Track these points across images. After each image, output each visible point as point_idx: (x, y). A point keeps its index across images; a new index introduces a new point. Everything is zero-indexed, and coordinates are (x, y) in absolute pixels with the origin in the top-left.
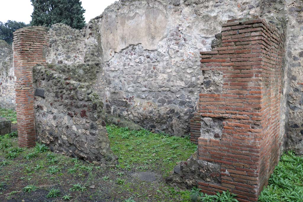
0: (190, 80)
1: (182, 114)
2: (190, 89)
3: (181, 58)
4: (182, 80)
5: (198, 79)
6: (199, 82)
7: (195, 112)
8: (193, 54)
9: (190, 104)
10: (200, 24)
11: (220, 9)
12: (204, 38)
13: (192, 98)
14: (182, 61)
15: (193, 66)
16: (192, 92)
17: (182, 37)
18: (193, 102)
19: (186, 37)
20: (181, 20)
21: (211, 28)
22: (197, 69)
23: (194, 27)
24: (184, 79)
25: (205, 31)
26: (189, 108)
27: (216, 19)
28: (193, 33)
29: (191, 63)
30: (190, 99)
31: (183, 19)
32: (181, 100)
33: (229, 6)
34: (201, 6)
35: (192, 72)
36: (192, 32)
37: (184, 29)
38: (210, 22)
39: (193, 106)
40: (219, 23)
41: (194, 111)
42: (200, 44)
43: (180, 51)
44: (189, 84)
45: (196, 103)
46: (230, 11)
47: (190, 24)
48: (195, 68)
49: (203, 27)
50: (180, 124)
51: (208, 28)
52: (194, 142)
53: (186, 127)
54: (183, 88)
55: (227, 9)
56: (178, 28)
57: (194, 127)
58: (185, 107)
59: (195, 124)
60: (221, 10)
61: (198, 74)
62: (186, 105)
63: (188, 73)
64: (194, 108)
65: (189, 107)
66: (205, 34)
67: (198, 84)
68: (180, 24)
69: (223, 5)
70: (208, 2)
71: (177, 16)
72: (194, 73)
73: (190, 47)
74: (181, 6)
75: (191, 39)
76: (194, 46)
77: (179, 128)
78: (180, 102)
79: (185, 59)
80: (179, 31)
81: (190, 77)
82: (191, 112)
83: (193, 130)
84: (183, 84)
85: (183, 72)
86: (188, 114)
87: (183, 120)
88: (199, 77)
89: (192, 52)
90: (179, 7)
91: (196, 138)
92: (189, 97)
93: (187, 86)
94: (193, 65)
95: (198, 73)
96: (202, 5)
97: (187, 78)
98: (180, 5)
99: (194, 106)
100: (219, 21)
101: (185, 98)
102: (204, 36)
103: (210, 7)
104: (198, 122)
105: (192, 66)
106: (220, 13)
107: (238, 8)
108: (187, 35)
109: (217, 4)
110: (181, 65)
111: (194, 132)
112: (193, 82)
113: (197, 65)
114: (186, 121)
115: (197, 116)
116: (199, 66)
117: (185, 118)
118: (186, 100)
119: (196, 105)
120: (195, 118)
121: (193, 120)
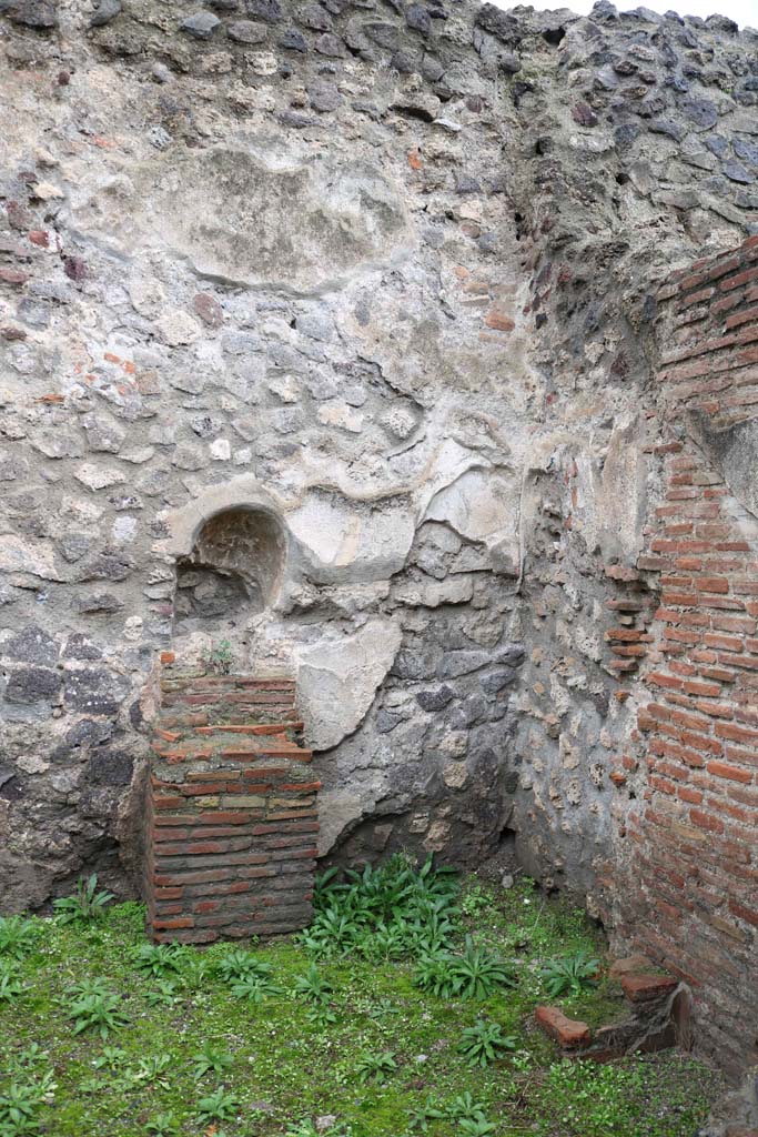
0: (96, 532)
1: (35, 764)
2: (99, 591)
3: (40, 388)
4: (37, 532)
5: (160, 530)
6: (160, 547)
7: (130, 738)
8: (129, 369)
9: (94, 688)
10: (191, 194)
11: (316, 145)
12: (210, 284)
13: (107, 652)
14: (47, 402)
15: (126, 443)
16: (109, 611)
17: (53, 248)
18: (114, 676)
19: (85, 256)
20: (55, 136)
21: (262, 234)
22: (149, 469)
23: (149, 203)
24: (54, 528)
25: (223, 245)
26: (84, 716)
27: (294, 191)
28: (143, 239)
29: (114, 425)
30: (90, 655)
31: (74, 135)
32: (21, 665)
33: (361, 143)
34: (205, 94)
35: (119, 484)
36: (137, 230)
37: (78, 199)
38: (256, 201)
39: (118, 699)
40: (312, 221)
41: (119, 732)
42: (182, 313)
43: (34, 335)
44: (89, 561)
45: (138, 678)
46: (371, 173)
47: (123, 178)
48: (138, 457)
49: (212, 221)
50: (19, 829)
51: (243, 233)
52: (184, 935)
53: (66, 840)
54: (36, 583)
55: (352, 158)
56: (29, 180)
57: (183, 841)
58: (57, 712)
59: (193, 818)
60: (326, 153)
61: (155, 496)
62: (61, 700)
63: (86, 490)
64: (125, 711)
65: (87, 710)
66: (221, 258)
67: (154, 560)
68: (51, 159)
69: (332, 128)
70: (246, 83)
71: (27, 101)
72: (127, 491)
73: (108, 324)
74: (66, 47)
75: (126, 276)
76: (143, 324)
77: (15, 854)
78: (13, 684)
79: (65, 392)
80: (35, 201)
81: (98, 514)
82: (102, 743)
83: (177, 862)
84: (41, 560)
85: (49, 481)
86: (82, 753)
87: (44, 800)
88: (162, 515)
89: (125, 354)
90: (45, 47)
91: (195, 905)
92: (86, 642)
93: (70, 572)
94: (123, 435)
95: (160, 489)
96: (210, 88)
97: (73, 518)
98: (60, 37)
99: (120, 704)
100: (311, 208)
101: (54, 652)
102: (214, 269)
103: (259, 117)
104: (213, 801)
105: (116, 447)
106: (319, 164)
107: (409, 170)
108: (95, 240)
109: (297, 113)
110: (37, 433)
111: (180, 871)
112: (122, 549)
113: (156, 444)
114: (65, 804)
115: (199, 769)
116: (164, 448)
117: (56, 786)
118: (61, 668)
119: (135, 696)
120: (187, 778)
121: (173, 795)
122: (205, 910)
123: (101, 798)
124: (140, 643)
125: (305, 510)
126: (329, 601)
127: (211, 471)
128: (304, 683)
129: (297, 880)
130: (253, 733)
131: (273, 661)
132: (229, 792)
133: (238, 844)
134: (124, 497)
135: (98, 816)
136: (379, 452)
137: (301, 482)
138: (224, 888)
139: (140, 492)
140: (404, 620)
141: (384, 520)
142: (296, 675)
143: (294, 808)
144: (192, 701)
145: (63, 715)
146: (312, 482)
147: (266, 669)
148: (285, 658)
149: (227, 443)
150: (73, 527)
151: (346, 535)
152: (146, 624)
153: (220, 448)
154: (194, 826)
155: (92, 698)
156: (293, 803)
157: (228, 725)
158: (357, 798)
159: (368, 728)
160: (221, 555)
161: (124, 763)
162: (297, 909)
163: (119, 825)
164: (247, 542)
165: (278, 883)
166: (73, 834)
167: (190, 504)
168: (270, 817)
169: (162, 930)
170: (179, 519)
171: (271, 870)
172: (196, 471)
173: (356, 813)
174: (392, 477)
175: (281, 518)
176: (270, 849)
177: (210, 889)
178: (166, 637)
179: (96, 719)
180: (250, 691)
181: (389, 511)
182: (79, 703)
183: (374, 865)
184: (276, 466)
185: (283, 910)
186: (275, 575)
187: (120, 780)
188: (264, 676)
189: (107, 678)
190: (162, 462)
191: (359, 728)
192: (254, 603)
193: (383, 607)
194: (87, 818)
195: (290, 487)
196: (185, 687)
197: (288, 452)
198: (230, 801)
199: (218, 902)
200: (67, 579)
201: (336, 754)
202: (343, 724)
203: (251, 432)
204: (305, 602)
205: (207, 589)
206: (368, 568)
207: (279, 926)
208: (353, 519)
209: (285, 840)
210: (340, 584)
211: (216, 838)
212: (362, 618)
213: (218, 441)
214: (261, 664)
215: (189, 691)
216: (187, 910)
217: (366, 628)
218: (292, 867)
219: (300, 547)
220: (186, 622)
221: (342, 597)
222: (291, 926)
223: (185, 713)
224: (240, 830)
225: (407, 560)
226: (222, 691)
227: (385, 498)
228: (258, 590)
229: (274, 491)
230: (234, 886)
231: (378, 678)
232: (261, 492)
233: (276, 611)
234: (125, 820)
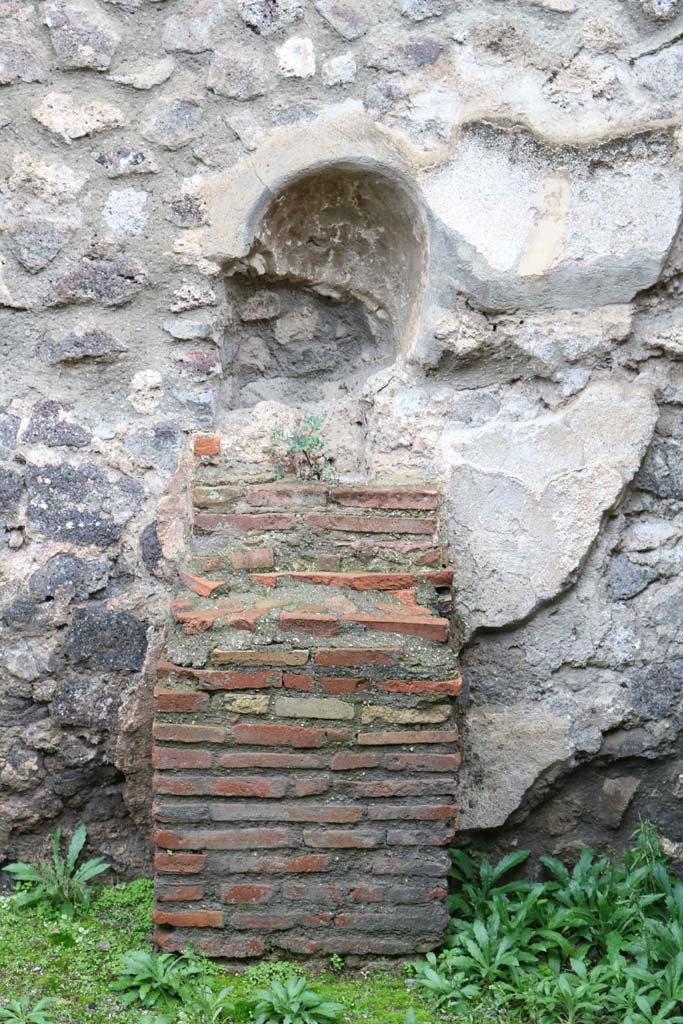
0: (74, 219)
2: (82, 323)
5: (188, 212)
6: (190, 243)
7: (142, 588)
9: (78, 498)
13: (100, 433)
15: (122, 52)
16: (103, 362)
18: (113, 477)
22: (166, 98)
26: (61, 547)
30: (71, 440)
35: (112, 129)
39: (119, 518)
41: (123, 577)
44: (64, 269)
45: (154, 482)
48: (144, 77)
52: (206, 939)
53: (32, 763)
57: (205, 771)
58: (15, 538)
59: (220, 731)
61: (178, 149)
62: (21, 518)
63: (54, 141)
64: (132, 540)
65: (65, 536)
67: (179, 268)
72: (130, 141)
81: (76, 185)
82: (93, 596)
83: (193, 808)
86: (57, 612)
88: (193, 184)
91: (225, 888)
92: (63, 415)
93: (34, 291)
94: (116, 37)
95: (185, 136)
97: (35, 193)
99: (124, 526)
104: (259, 703)
105: (105, 60)
111: (199, 824)
112: (122, 248)
113: (178, 52)
114: (30, 701)
115: (234, 643)
116: (191, 58)
117: (12, 667)
118: (21, 461)
119: (149, 514)
120: (211, 660)
121: (186, 689)
122: (241, 900)
123: (90, 692)
124: (161, 419)
125: (458, 170)
126: (509, 344)
127: (279, 100)
128: (460, 498)
129: (415, 860)
130: (352, 586)
131: (405, 457)
132: (287, 689)
133: (305, 784)
134: (122, 153)
135: (85, 724)
136: (610, 49)
137: (453, 114)
138: (278, 862)
139: (151, 143)
140: (663, 382)
141: (619, 184)
142: (445, 484)
143: (409, 726)
144: (248, 526)
145: (25, 544)
146: (472, 113)
147: (392, 472)
148: (425, 451)
149: (308, 44)
150: (35, 209)
151: (539, 215)
152: (168, 385)
153: (296, 55)
154: (225, 746)
155: (74, 516)
156: (407, 716)
157: (311, 570)
158: (564, 722)
159: (589, 588)
160: (319, 260)
161: (131, 634)
162: (417, 913)
163: (120, 743)
164: (364, 234)
165: (379, 862)
166: (44, 754)
167: (243, 163)
168: (364, 738)
169: (168, 928)
170: (222, 191)
171: (367, 837)
172: (252, 99)
173: (562, 750)
174: (638, 98)
175: (413, 187)
176: (365, 799)
177: (253, 862)
178: (205, 408)
179: (81, 552)
180: (352, 510)
181: (627, 167)
182: (51, 522)
183: (599, 850)
184: (403, 85)
185: (389, 914)
186: (413, 294)
187: (124, 663)
188: (385, 484)
189: (99, 479)
190: (188, 85)
191: (569, 588)
192: (383, 350)
193: (620, 357)
194: (67, 727)
195: (431, 126)
196: (234, 499)
197: (427, 56)
198: (287, 704)
199: (267, 886)
200: (28, 303)
201: (523, 636)
202: (537, 580)
203: (354, 21)
204: (464, 345)
205: (298, 324)
206: (585, 280)
207: (383, 942)
208: (554, 184)
209: (393, 784)
210: (530, 311)
211: (265, 771)
212: (576, 377)
213: (293, 42)
214: (383, 461)
215: (242, 507)
216: (210, 896)
217: (584, 397)
218: (407, 836)
219: (450, 241)
220: (260, 385)
221: (534, 336)
222: (405, 945)
223: (233, 547)
224: (307, 759)
225: (666, 263)
226: (301, 507)
227: (620, 141)
228: (387, 324)
229: (399, 133)
230: (298, 860)
231: (607, 494)
232: (374, 136)
233: (412, 363)
234: (131, 734)
